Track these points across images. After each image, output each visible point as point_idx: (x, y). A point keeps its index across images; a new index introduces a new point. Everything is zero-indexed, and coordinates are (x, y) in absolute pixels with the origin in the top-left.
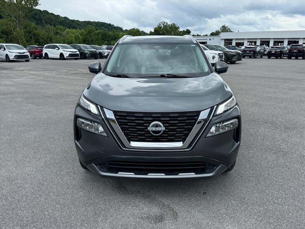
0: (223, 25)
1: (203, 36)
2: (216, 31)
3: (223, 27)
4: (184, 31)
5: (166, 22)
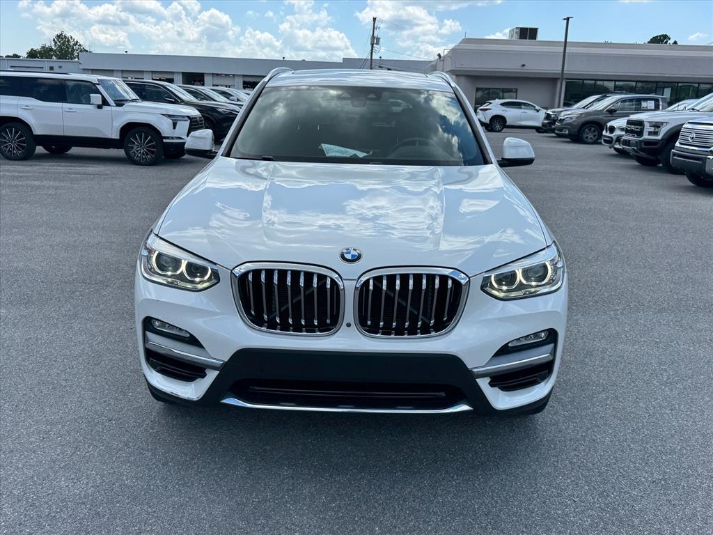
0: (58, 32)
1: (8, 56)
2: (43, 47)
3: (58, 37)
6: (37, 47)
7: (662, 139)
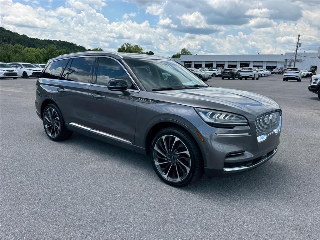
3: (183, 50)
4: (147, 52)
5: (129, 43)
6: (176, 54)
7: (317, 85)
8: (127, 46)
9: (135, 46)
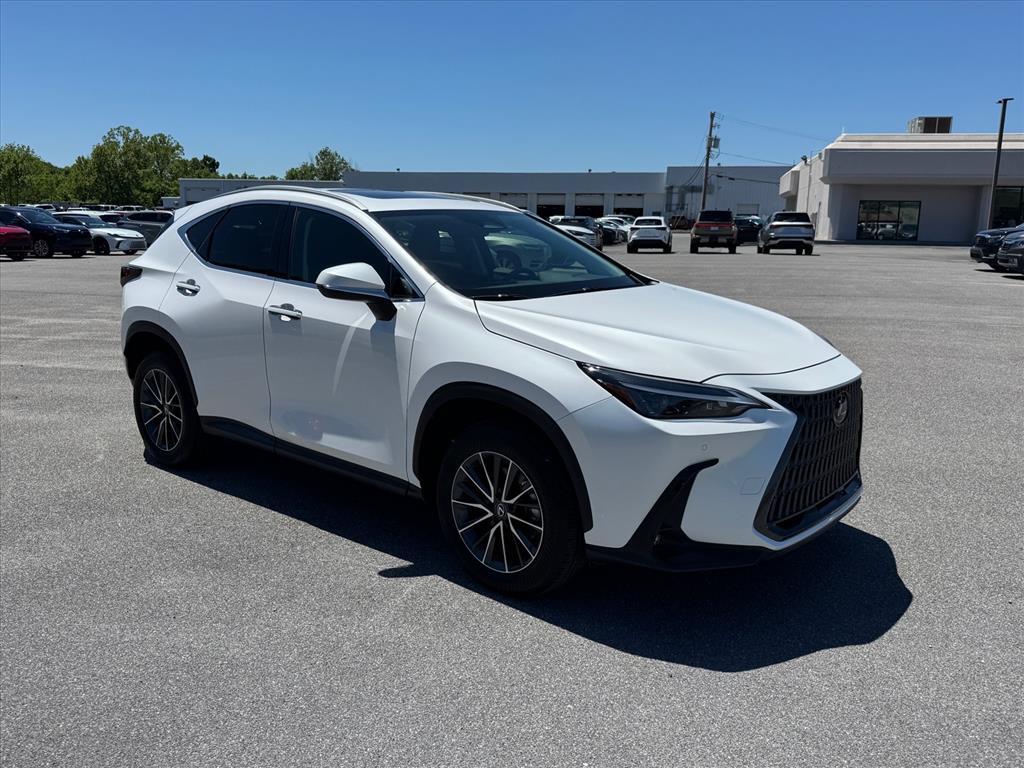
0: (321, 148)
2: (304, 166)
4: (195, 160)
5: (133, 128)
6: (297, 166)
8: (126, 136)
9: (154, 138)
